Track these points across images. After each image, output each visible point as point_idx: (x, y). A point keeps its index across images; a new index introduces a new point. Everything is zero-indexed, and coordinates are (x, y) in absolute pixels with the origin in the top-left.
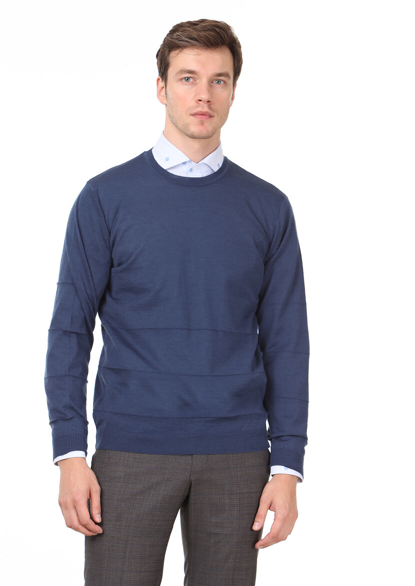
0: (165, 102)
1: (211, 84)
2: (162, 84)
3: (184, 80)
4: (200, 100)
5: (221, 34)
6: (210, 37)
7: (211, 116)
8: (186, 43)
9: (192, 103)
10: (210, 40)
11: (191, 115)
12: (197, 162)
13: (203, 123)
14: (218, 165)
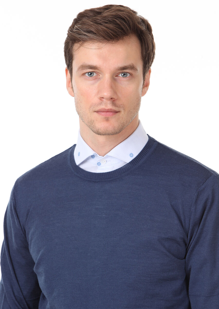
1: (116, 77)
3: (87, 75)
4: (103, 98)
7: (116, 112)
8: (85, 37)
11: (95, 112)
12: (103, 155)
13: (108, 119)
14: (131, 155)
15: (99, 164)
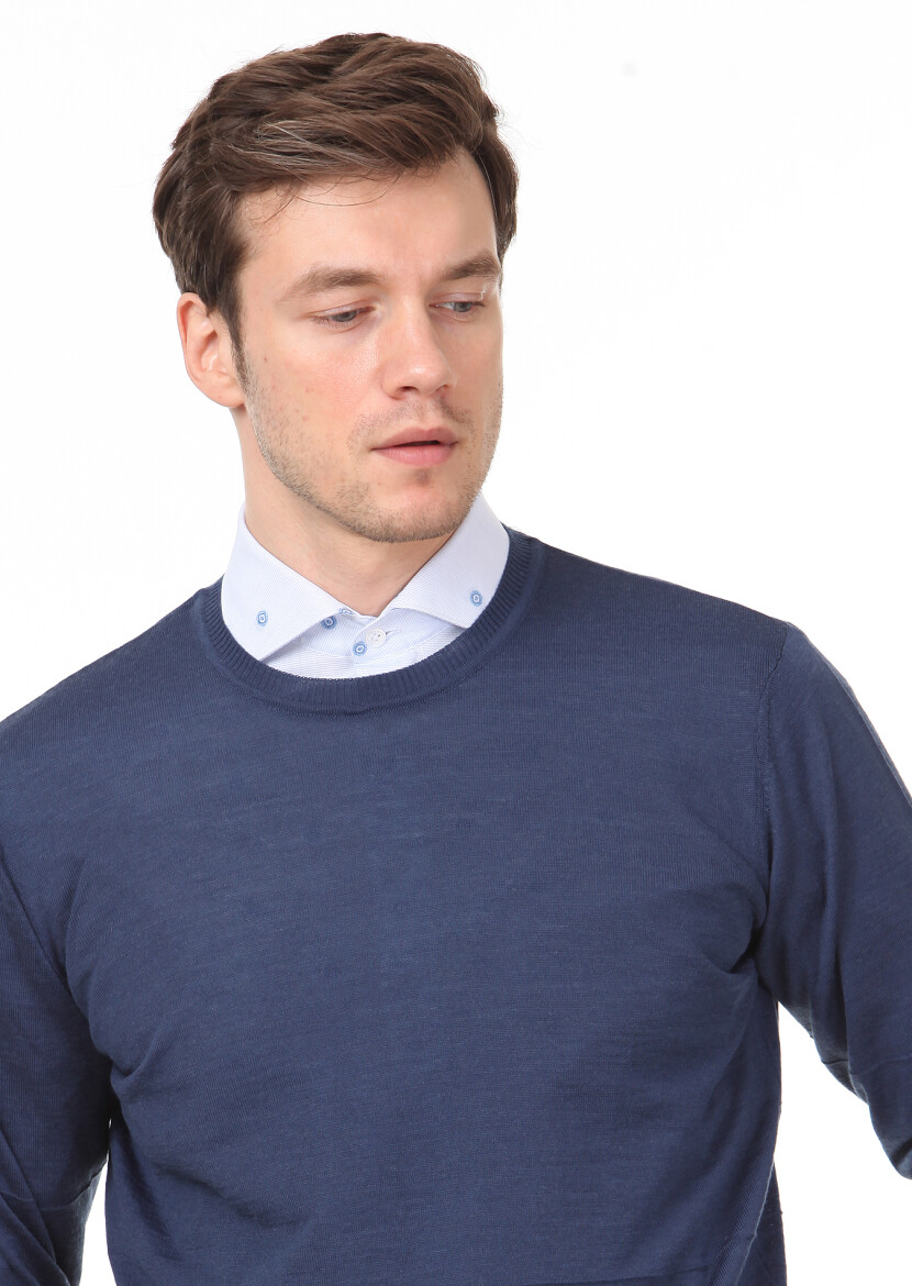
0: (236, 395)
2: (202, 324)
4: (407, 388)
5: (450, 103)
6: (412, 126)
7: (452, 444)
8: (316, 162)
9: (376, 403)
10: (415, 137)
11: (374, 449)
12: (375, 611)
13: (426, 477)
14: (475, 597)
15: (360, 648)
